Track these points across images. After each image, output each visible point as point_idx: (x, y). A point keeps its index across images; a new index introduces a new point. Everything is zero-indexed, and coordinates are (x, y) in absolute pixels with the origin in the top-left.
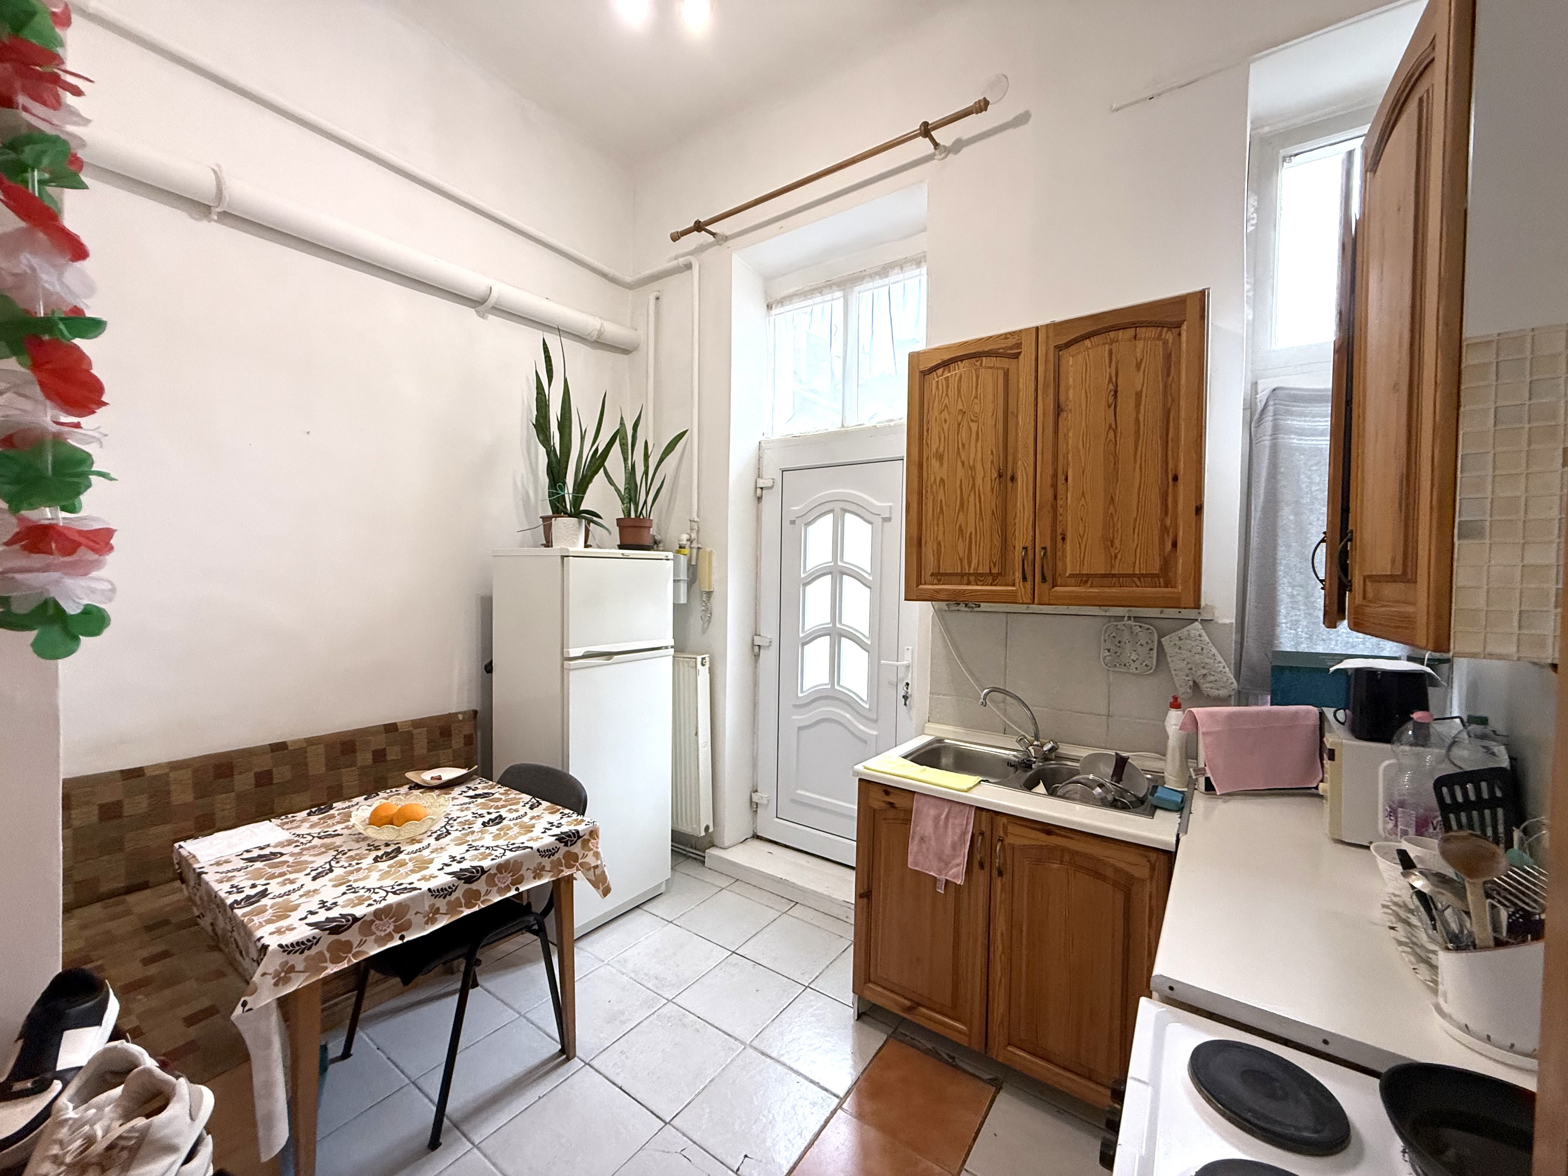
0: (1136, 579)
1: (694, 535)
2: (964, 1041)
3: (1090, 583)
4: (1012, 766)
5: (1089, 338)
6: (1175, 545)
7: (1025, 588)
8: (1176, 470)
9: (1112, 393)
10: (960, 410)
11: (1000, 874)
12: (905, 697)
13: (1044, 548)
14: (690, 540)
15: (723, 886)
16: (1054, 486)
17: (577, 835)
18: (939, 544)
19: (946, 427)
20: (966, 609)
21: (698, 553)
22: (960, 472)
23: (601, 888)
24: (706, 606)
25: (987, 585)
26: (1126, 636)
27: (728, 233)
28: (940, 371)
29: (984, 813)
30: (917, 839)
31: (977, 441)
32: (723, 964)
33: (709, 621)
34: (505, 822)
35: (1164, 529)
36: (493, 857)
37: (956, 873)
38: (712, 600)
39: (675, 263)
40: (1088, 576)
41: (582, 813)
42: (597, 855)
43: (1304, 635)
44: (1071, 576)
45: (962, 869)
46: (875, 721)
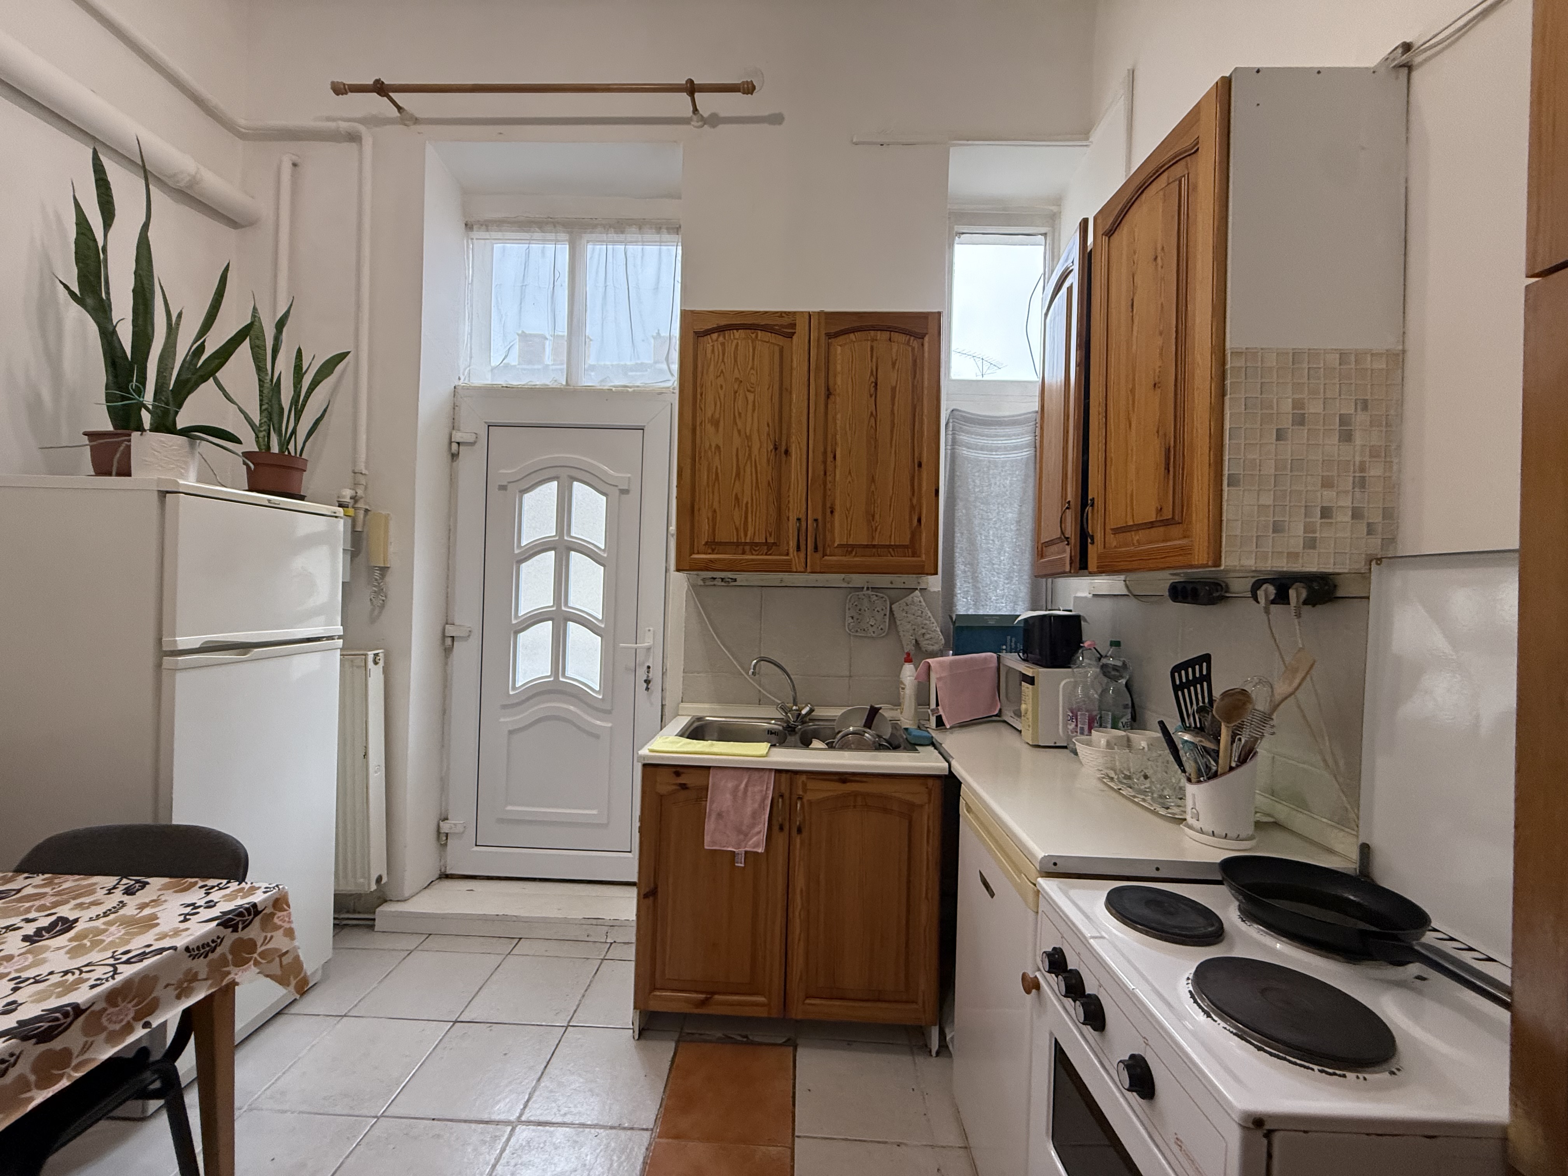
0: (891, 550)
1: (360, 492)
2: (762, 1013)
3: (854, 553)
4: (772, 733)
5: (853, 332)
6: (919, 521)
7: (798, 557)
8: (920, 458)
9: (873, 384)
10: (736, 379)
11: (799, 831)
12: (647, 682)
13: (816, 520)
14: (355, 499)
15: (412, 948)
16: (825, 462)
17: (253, 910)
18: (715, 511)
19: (722, 393)
20: (723, 584)
21: (365, 516)
22: (737, 441)
23: (293, 982)
24: (379, 586)
25: (762, 555)
26: (866, 603)
27: (418, 115)
28: (715, 336)
29: (784, 775)
30: (713, 817)
31: (754, 410)
32: (446, 1039)
33: (382, 607)
34: (80, 927)
35: (912, 507)
36: (92, 982)
37: (757, 843)
38: (389, 578)
39: (332, 125)
40: (853, 546)
41: (242, 879)
42: (290, 933)
43: (972, 603)
44: (840, 546)
45: (763, 836)
46: (609, 712)
